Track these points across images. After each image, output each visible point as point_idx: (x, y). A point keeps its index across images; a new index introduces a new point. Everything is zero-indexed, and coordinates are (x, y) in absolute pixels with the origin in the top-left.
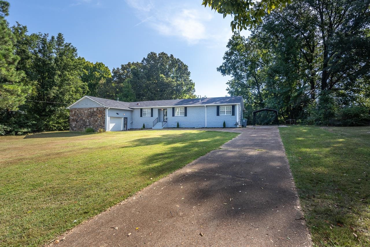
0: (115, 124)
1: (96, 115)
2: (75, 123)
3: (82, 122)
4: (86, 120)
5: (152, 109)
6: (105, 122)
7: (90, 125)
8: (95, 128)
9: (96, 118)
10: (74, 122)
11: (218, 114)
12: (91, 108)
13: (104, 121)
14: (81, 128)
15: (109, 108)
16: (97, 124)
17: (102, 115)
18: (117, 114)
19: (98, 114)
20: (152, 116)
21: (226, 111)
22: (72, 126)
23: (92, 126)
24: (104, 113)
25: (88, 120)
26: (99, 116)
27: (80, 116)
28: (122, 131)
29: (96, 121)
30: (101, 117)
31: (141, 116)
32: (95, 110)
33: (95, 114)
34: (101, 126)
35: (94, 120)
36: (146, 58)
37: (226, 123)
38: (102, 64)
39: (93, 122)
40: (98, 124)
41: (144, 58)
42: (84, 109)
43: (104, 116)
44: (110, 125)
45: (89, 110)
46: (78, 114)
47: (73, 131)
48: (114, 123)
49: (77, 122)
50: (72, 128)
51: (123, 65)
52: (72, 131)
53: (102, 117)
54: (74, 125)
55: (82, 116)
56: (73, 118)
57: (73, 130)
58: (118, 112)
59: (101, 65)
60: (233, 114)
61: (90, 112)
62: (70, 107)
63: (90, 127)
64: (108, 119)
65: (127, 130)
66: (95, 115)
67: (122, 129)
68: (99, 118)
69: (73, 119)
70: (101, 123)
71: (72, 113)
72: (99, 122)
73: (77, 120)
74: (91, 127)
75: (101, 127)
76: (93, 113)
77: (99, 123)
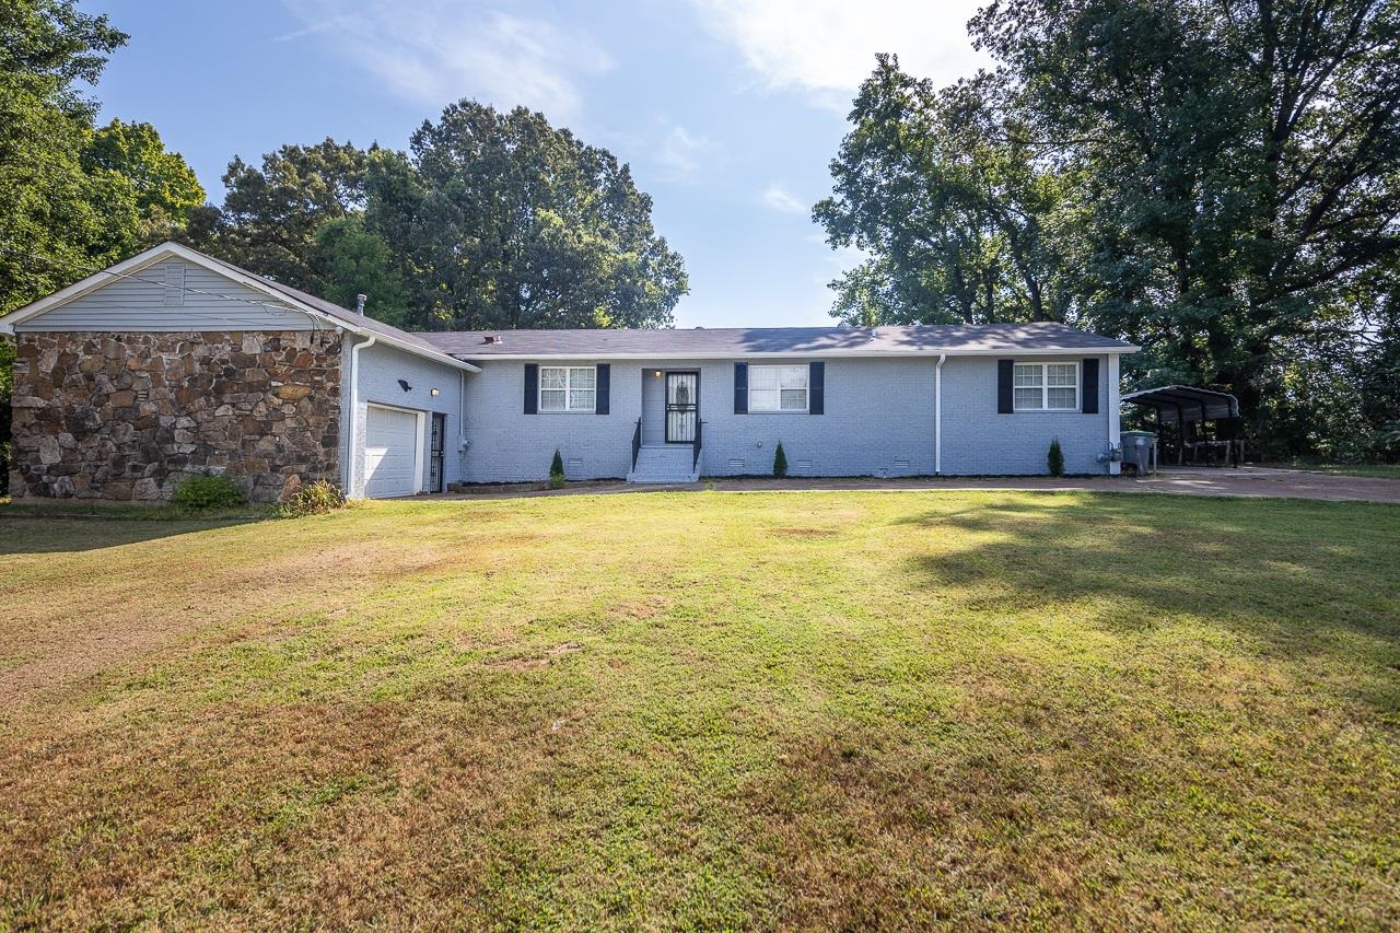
0: (383, 451)
1: (263, 387)
2: (67, 438)
3: (127, 433)
4: (165, 421)
5: (604, 370)
6: (342, 435)
7: (205, 451)
8: (247, 478)
9: (262, 407)
10: (56, 434)
11: (1005, 405)
12: (211, 337)
13: (334, 426)
14: (117, 477)
15: (371, 342)
16: (265, 445)
17: (318, 386)
18: (405, 386)
19: (274, 376)
20: (603, 407)
21: (1045, 387)
22: (38, 460)
23: (219, 462)
24: (334, 375)
25: (184, 422)
26: (289, 390)
27: (110, 388)
28: (421, 495)
29: (264, 430)
30: (305, 403)
31: (530, 407)
32: (252, 347)
33: (250, 375)
34: (301, 460)
35: (243, 418)
36: (435, 126)
37: (1062, 450)
38: (154, 136)
39: (233, 437)
40: (280, 448)
41: (427, 126)
42: (146, 341)
43: (335, 392)
44: (365, 458)
45: (200, 351)
46: (90, 377)
47: (41, 501)
48: (382, 446)
49: (81, 433)
50: (29, 480)
51: (295, 150)
52: (29, 499)
53: (311, 398)
54: (50, 457)
55: (129, 388)
56: (41, 403)
57: (44, 490)
58: (409, 374)
59: (146, 134)
60: (1091, 404)
61: (206, 361)
62: (14, 324)
63: (207, 474)
64: (357, 414)
65: (441, 491)
66: (250, 384)
67: (418, 487)
68: (288, 410)
69: (43, 414)
70: (302, 444)
71: (34, 367)
72: (291, 436)
73: (87, 415)
74: (218, 469)
75: (303, 468)
76: (229, 373)
77: (286, 441)
